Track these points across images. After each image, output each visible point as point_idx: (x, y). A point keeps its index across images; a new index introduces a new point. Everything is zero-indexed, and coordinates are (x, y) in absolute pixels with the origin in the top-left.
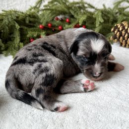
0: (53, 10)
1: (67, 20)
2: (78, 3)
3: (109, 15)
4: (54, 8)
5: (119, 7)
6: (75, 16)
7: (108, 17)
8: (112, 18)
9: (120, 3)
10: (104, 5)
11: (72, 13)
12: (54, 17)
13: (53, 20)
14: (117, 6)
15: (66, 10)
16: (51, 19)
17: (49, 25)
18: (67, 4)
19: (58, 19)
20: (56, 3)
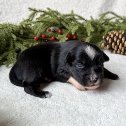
0: (46, 22)
1: (59, 31)
2: (69, 15)
4: (46, 20)
5: (104, 18)
6: (67, 27)
7: (97, 27)
8: (100, 28)
9: (105, 14)
10: (91, 17)
11: (64, 24)
12: (46, 29)
14: (102, 17)
15: (57, 21)
17: (43, 36)
18: (59, 17)
19: (50, 30)
20: (47, 16)
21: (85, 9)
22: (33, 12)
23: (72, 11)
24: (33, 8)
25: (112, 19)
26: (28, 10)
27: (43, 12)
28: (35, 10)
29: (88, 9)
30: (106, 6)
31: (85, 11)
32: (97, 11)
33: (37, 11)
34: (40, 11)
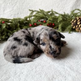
1: (44, 21)
3: (67, 17)
4: (38, 15)
5: (73, 13)
8: (68, 19)
9: (74, 11)
10: (64, 13)
11: (47, 17)
12: (38, 20)
13: (37, 21)
15: (44, 16)
16: (36, 21)
17: (35, 24)
18: (45, 13)
19: (40, 21)
20: (39, 13)
21: (62, 9)
22: (31, 12)
23: (52, 10)
24: (31, 10)
25: (78, 13)
26: (29, 11)
27: (37, 11)
28: (32, 11)
29: (64, 8)
30: (76, 6)
31: (62, 10)
32: (70, 9)
33: (33, 11)
34: (35, 11)
